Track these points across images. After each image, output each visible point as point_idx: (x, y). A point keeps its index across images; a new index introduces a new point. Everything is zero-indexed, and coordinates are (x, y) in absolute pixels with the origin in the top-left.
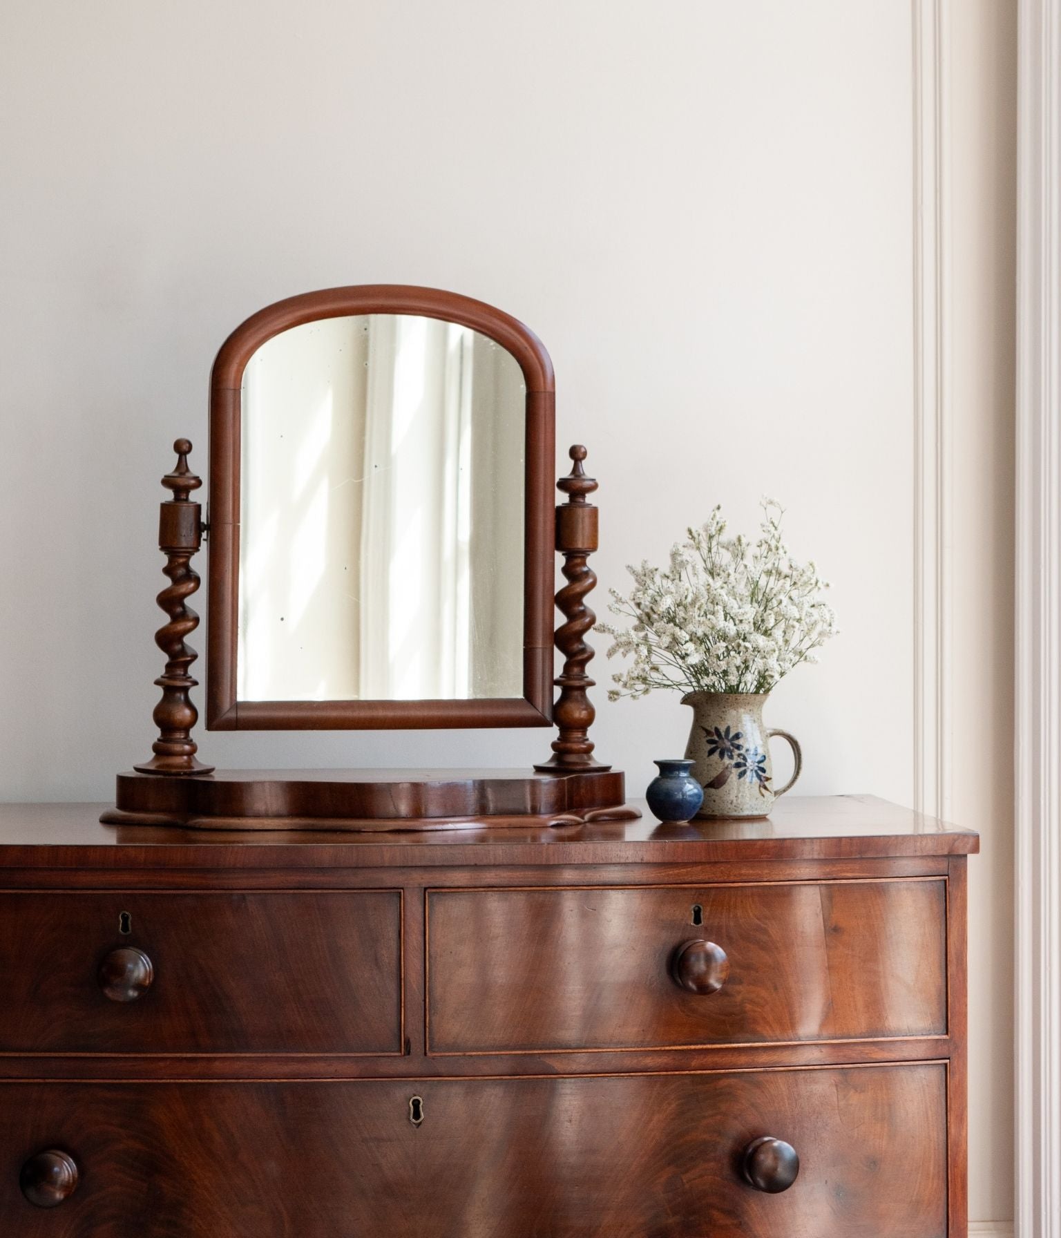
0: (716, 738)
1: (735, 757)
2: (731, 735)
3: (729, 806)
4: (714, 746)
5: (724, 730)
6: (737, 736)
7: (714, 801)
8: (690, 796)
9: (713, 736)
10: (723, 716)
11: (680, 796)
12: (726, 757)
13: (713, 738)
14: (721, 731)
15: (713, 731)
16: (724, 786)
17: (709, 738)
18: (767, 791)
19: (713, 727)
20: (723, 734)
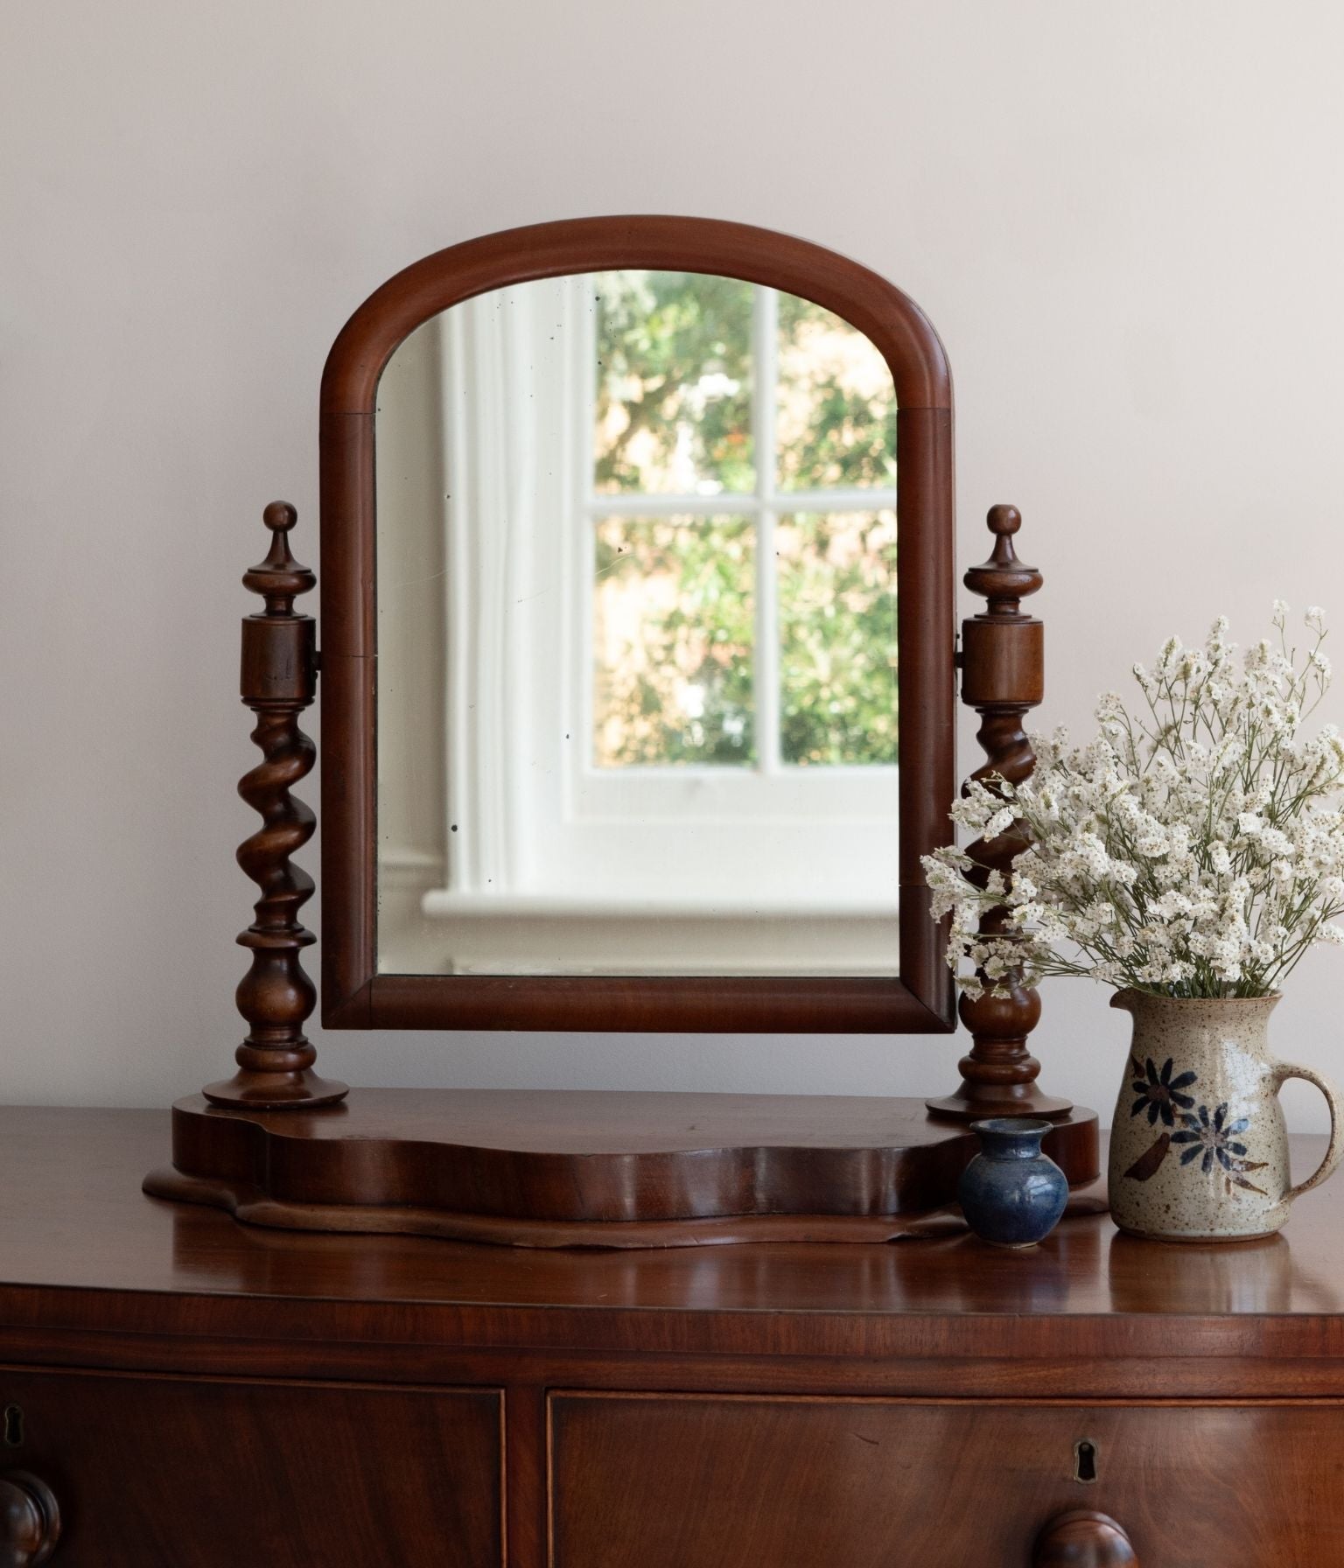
0: (1146, 1080)
1: (1177, 1121)
2: (1174, 1076)
3: (1164, 1217)
4: (1143, 1095)
5: (1162, 1067)
6: (1188, 1079)
7: (1138, 1204)
9: (1142, 1076)
10: (1162, 1038)
12: (1159, 1119)
13: (1142, 1080)
14: (1157, 1067)
15: (1144, 1065)
16: (1154, 1177)
17: (1137, 1079)
18: (1247, 1191)
19: (1146, 1058)
20: (1159, 1073)
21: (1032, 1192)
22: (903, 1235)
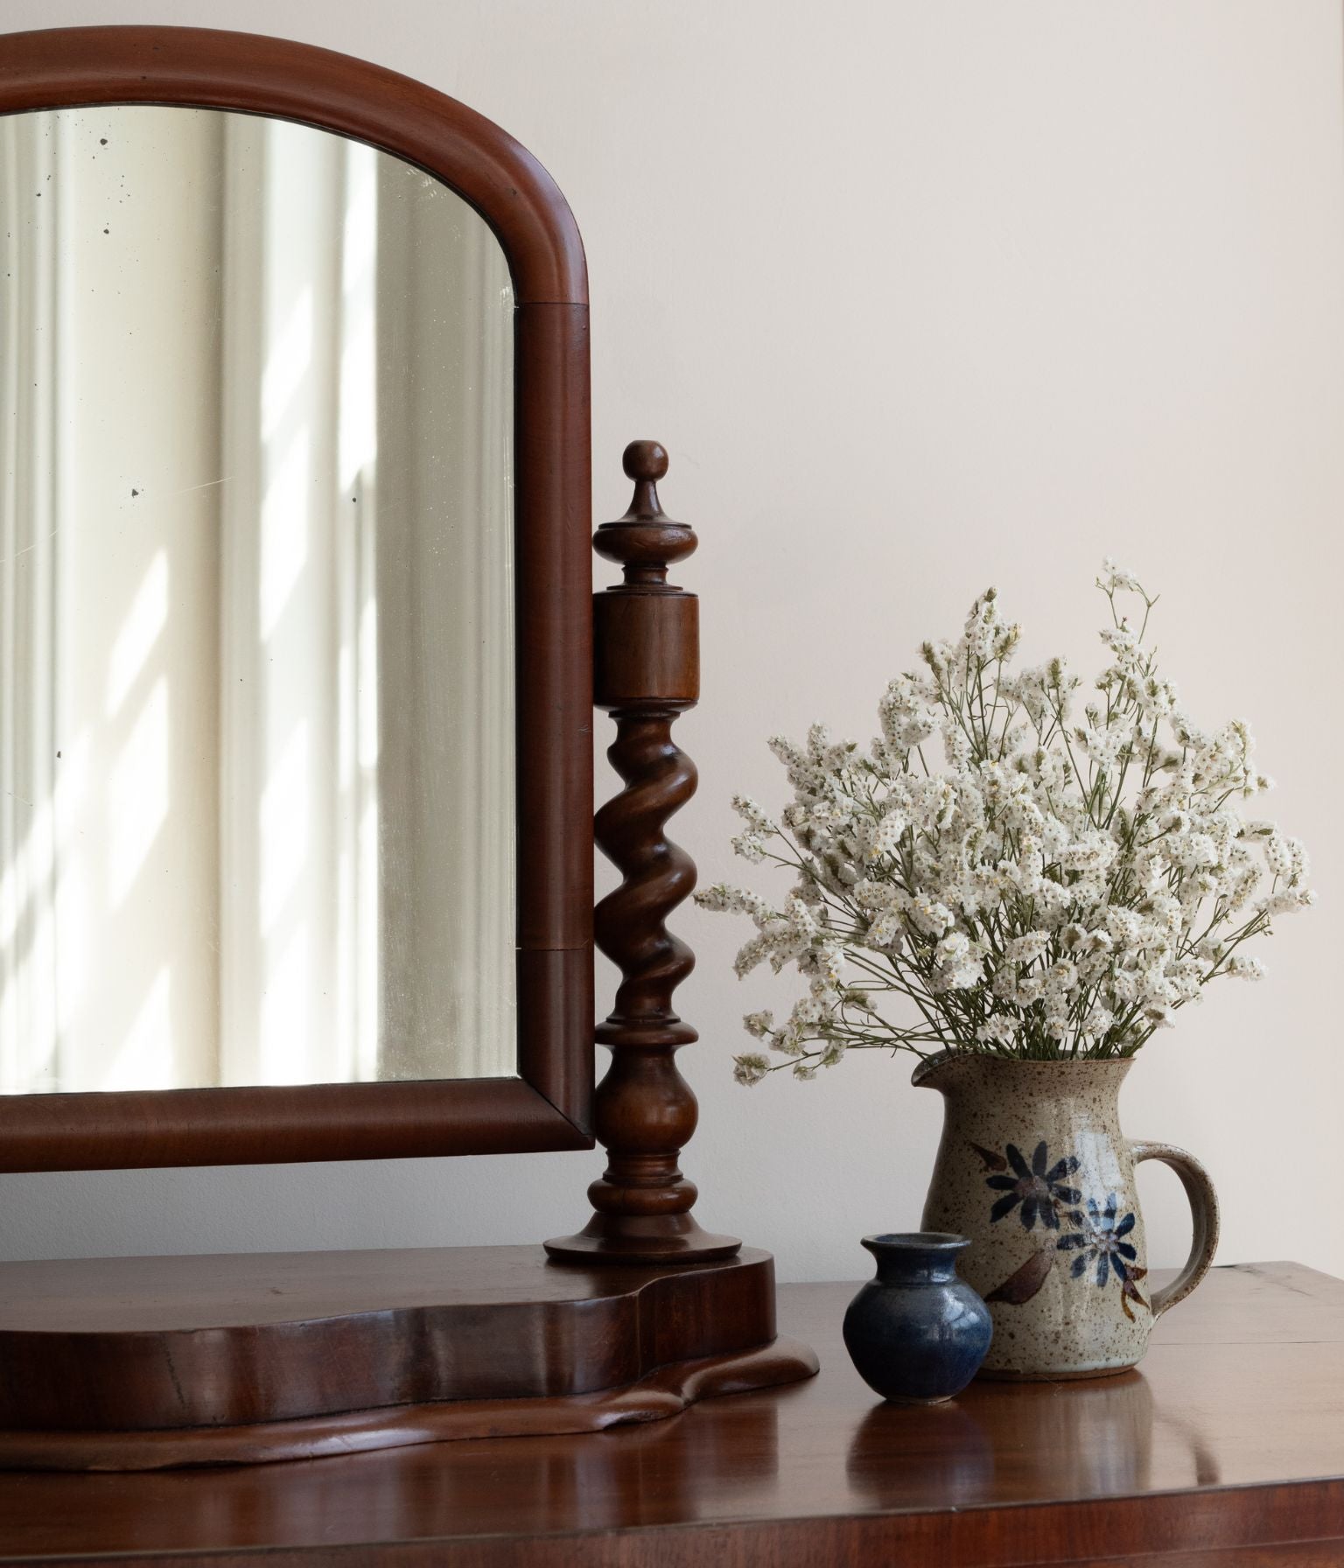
0: (1011, 1173)
1: (1064, 1222)
2: (1051, 1165)
3: (1052, 1348)
4: (1007, 1193)
5: (1033, 1153)
6: (1062, 1169)
7: (1012, 1336)
8: (961, 1331)
9: (1003, 1168)
10: (1028, 1117)
11: (935, 1336)
12: (1039, 1222)
13: (1003, 1173)
14: (1024, 1154)
15: (1003, 1154)
16: (1037, 1297)
17: (993, 1173)
18: (1139, 1305)
19: (1004, 1144)
20: (1029, 1162)
21: (955, 1326)
22: (622, 1419)
